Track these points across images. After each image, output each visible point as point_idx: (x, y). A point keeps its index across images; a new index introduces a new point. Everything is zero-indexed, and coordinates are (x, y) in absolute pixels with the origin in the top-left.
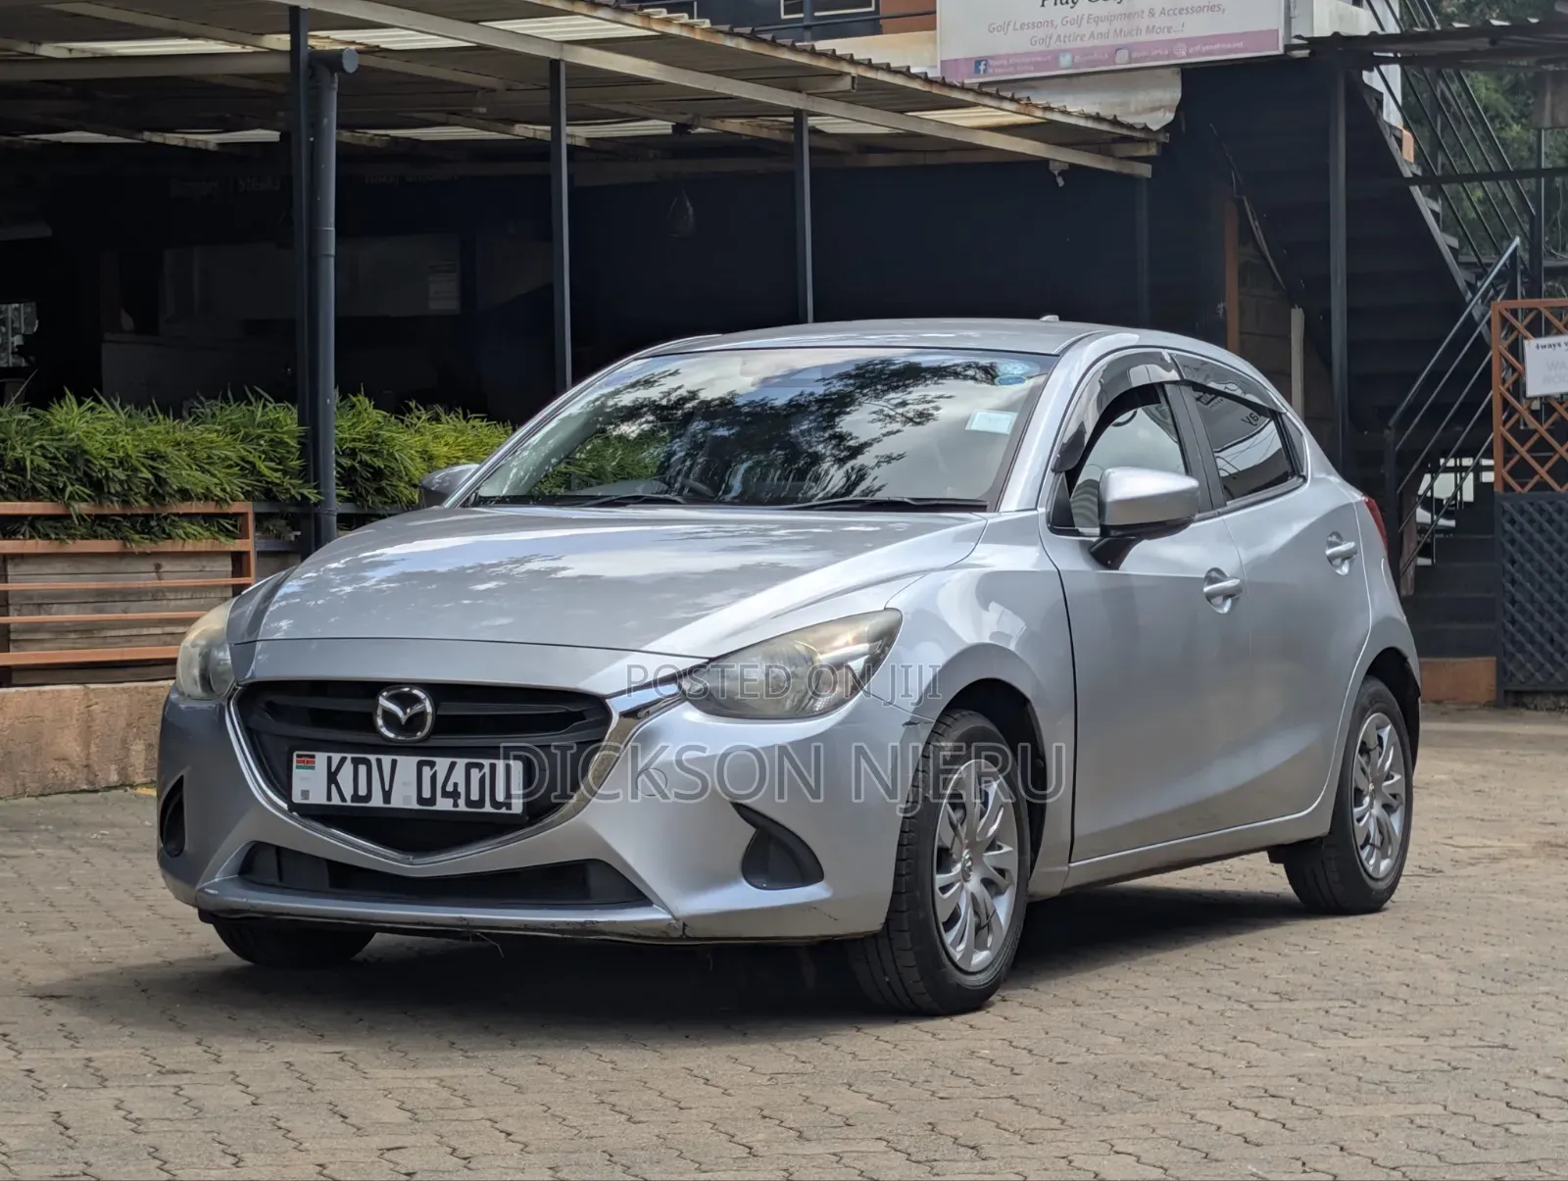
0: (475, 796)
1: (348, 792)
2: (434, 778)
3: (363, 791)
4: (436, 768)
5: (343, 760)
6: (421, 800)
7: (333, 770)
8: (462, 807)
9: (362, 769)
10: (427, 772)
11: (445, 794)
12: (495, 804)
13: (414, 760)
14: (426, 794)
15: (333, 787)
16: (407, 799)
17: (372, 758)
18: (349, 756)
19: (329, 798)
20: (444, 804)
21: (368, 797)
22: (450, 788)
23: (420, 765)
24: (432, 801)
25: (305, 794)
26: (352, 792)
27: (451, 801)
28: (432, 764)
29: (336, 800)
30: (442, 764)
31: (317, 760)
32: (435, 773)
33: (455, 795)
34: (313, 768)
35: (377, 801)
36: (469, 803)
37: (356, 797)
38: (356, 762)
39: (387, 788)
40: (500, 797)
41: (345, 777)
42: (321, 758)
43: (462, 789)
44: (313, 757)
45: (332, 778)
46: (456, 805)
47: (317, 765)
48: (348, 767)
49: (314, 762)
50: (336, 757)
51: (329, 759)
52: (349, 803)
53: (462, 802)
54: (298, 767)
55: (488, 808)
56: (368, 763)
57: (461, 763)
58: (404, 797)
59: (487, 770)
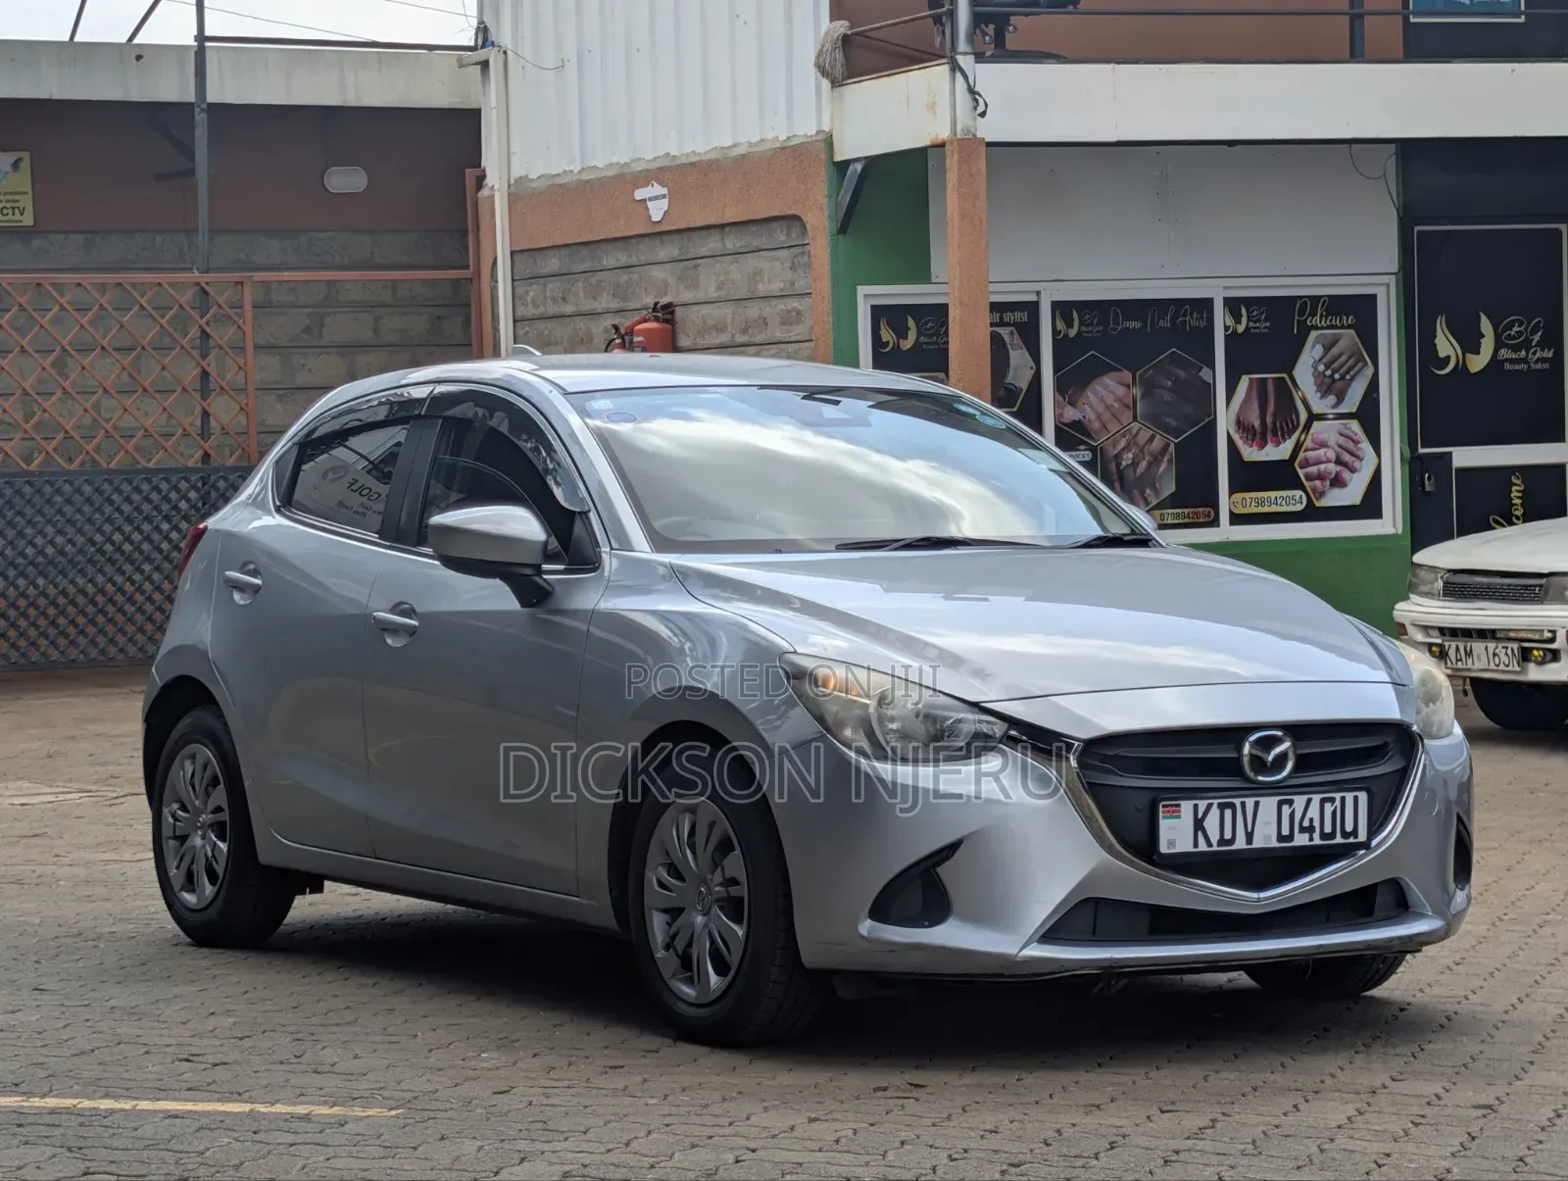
0: (1328, 829)
1: (1214, 837)
2: (1292, 816)
3: (1228, 836)
4: (1294, 805)
5: (1209, 806)
6: (1281, 838)
7: (1200, 816)
8: (1317, 841)
9: (1228, 813)
10: (1286, 810)
11: (1302, 830)
12: (1345, 835)
13: (1274, 801)
14: (1285, 831)
15: (1200, 834)
16: (1267, 837)
17: (1237, 801)
18: (1216, 802)
19: (1196, 845)
20: (1301, 840)
21: (1232, 841)
22: (1306, 824)
23: (1280, 804)
24: (1290, 838)
25: (1171, 843)
26: (1218, 838)
27: (1307, 836)
28: (1290, 802)
29: (1203, 847)
30: (1299, 801)
31: (1182, 808)
32: (1293, 811)
33: (1310, 829)
34: (1179, 817)
35: (1240, 843)
36: (1324, 836)
37: (1222, 842)
38: (1222, 807)
39: (1249, 830)
40: (1349, 828)
41: (1212, 824)
42: (1187, 807)
43: (1316, 824)
44: (1179, 806)
45: (1199, 825)
46: (1311, 839)
47: (1182, 814)
48: (1215, 812)
49: (1179, 811)
50: (1202, 805)
51: (1196, 807)
52: (1215, 848)
53: (1316, 835)
54: (1164, 818)
55: (1339, 840)
56: (1232, 806)
57: (1316, 798)
58: (1266, 837)
59: (1338, 803)
